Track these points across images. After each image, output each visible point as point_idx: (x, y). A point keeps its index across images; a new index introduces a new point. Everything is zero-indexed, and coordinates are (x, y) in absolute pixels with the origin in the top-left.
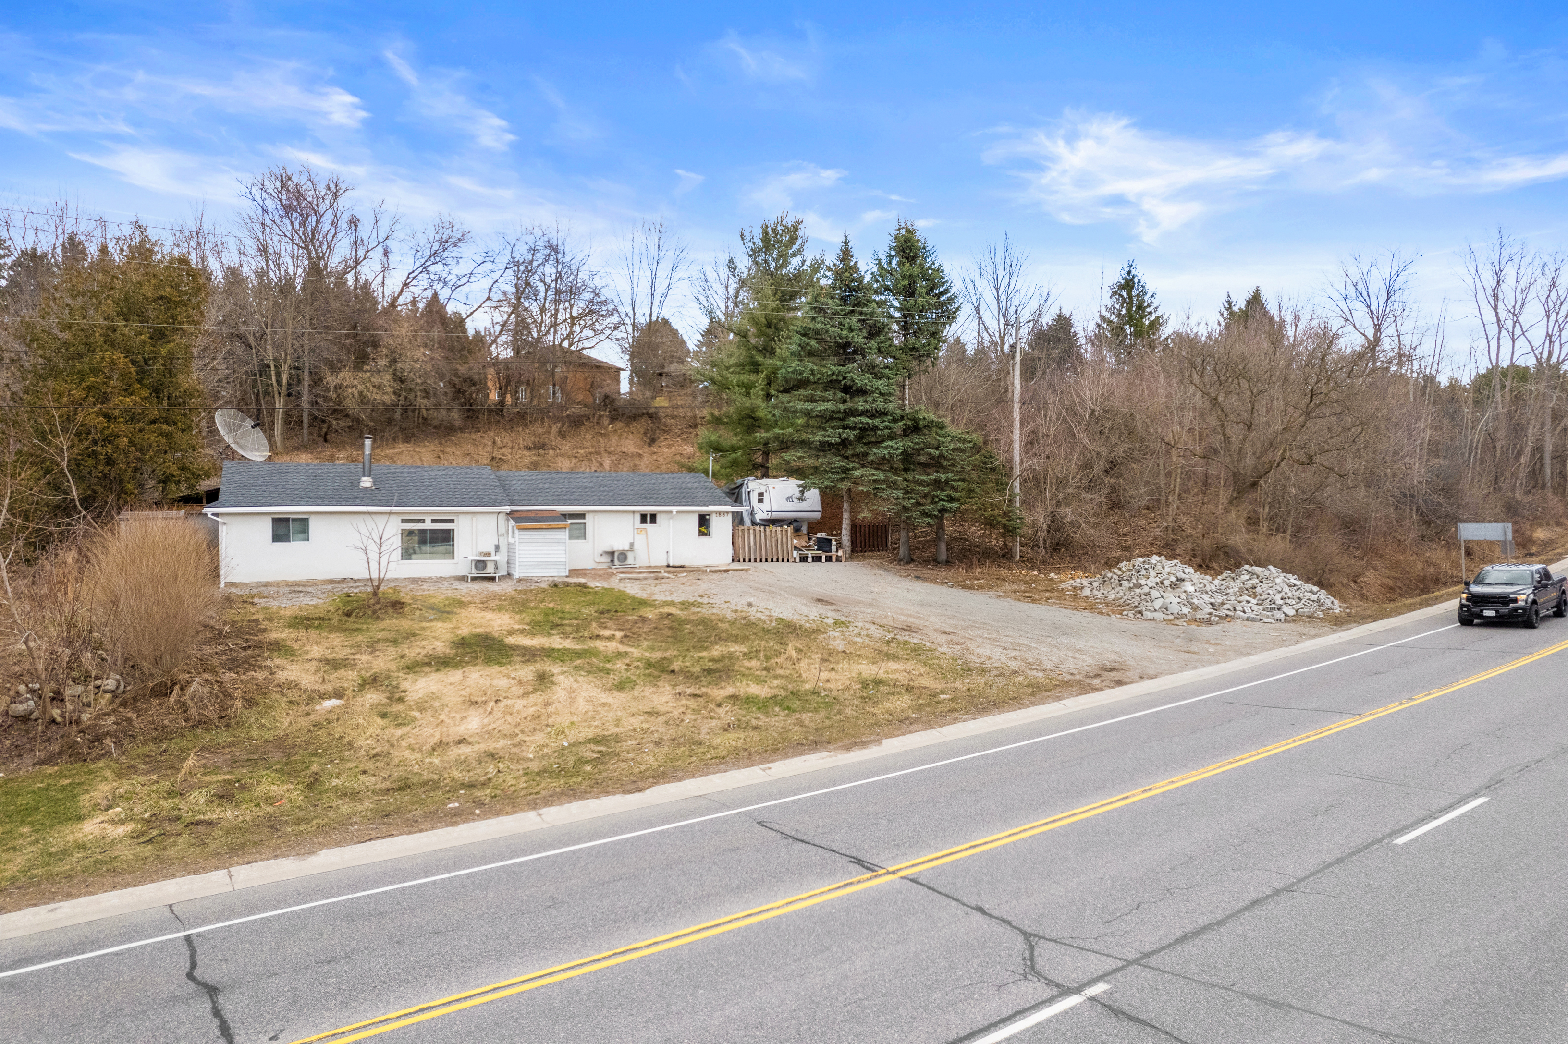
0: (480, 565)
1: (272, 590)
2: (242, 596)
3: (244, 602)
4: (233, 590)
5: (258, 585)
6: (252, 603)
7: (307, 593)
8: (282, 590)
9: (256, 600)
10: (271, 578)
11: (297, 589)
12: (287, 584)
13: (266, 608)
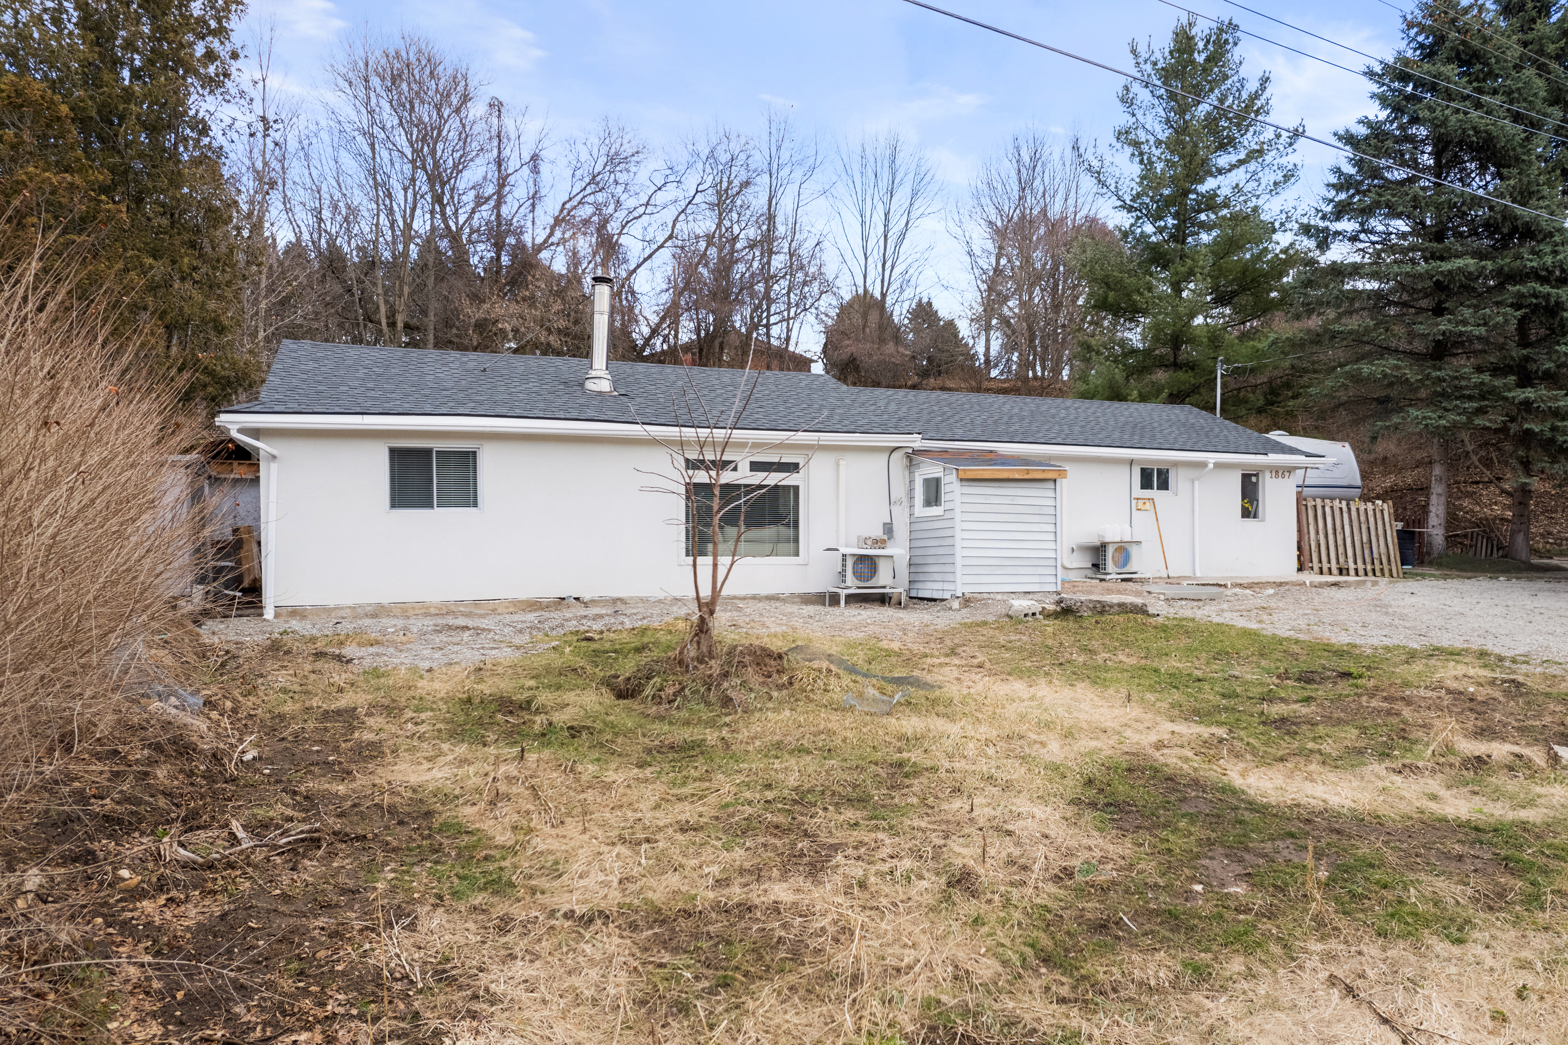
0: (864, 568)
1: (390, 624)
2: (313, 640)
3: (319, 655)
4: (295, 624)
5: (357, 612)
6: (339, 658)
7: (478, 631)
8: (416, 625)
9: (349, 651)
10: (386, 598)
11: (451, 621)
12: (424, 610)
13: (376, 673)
